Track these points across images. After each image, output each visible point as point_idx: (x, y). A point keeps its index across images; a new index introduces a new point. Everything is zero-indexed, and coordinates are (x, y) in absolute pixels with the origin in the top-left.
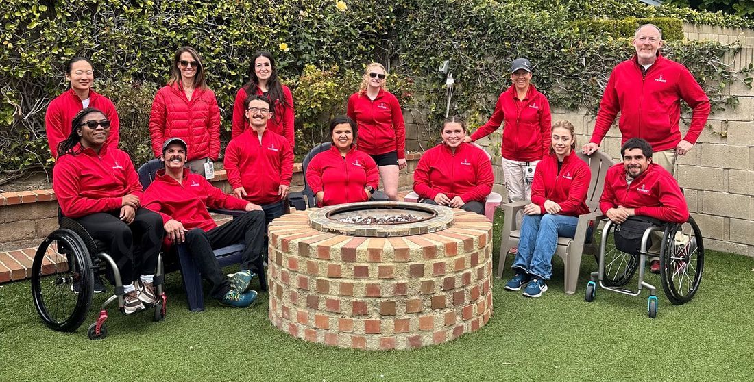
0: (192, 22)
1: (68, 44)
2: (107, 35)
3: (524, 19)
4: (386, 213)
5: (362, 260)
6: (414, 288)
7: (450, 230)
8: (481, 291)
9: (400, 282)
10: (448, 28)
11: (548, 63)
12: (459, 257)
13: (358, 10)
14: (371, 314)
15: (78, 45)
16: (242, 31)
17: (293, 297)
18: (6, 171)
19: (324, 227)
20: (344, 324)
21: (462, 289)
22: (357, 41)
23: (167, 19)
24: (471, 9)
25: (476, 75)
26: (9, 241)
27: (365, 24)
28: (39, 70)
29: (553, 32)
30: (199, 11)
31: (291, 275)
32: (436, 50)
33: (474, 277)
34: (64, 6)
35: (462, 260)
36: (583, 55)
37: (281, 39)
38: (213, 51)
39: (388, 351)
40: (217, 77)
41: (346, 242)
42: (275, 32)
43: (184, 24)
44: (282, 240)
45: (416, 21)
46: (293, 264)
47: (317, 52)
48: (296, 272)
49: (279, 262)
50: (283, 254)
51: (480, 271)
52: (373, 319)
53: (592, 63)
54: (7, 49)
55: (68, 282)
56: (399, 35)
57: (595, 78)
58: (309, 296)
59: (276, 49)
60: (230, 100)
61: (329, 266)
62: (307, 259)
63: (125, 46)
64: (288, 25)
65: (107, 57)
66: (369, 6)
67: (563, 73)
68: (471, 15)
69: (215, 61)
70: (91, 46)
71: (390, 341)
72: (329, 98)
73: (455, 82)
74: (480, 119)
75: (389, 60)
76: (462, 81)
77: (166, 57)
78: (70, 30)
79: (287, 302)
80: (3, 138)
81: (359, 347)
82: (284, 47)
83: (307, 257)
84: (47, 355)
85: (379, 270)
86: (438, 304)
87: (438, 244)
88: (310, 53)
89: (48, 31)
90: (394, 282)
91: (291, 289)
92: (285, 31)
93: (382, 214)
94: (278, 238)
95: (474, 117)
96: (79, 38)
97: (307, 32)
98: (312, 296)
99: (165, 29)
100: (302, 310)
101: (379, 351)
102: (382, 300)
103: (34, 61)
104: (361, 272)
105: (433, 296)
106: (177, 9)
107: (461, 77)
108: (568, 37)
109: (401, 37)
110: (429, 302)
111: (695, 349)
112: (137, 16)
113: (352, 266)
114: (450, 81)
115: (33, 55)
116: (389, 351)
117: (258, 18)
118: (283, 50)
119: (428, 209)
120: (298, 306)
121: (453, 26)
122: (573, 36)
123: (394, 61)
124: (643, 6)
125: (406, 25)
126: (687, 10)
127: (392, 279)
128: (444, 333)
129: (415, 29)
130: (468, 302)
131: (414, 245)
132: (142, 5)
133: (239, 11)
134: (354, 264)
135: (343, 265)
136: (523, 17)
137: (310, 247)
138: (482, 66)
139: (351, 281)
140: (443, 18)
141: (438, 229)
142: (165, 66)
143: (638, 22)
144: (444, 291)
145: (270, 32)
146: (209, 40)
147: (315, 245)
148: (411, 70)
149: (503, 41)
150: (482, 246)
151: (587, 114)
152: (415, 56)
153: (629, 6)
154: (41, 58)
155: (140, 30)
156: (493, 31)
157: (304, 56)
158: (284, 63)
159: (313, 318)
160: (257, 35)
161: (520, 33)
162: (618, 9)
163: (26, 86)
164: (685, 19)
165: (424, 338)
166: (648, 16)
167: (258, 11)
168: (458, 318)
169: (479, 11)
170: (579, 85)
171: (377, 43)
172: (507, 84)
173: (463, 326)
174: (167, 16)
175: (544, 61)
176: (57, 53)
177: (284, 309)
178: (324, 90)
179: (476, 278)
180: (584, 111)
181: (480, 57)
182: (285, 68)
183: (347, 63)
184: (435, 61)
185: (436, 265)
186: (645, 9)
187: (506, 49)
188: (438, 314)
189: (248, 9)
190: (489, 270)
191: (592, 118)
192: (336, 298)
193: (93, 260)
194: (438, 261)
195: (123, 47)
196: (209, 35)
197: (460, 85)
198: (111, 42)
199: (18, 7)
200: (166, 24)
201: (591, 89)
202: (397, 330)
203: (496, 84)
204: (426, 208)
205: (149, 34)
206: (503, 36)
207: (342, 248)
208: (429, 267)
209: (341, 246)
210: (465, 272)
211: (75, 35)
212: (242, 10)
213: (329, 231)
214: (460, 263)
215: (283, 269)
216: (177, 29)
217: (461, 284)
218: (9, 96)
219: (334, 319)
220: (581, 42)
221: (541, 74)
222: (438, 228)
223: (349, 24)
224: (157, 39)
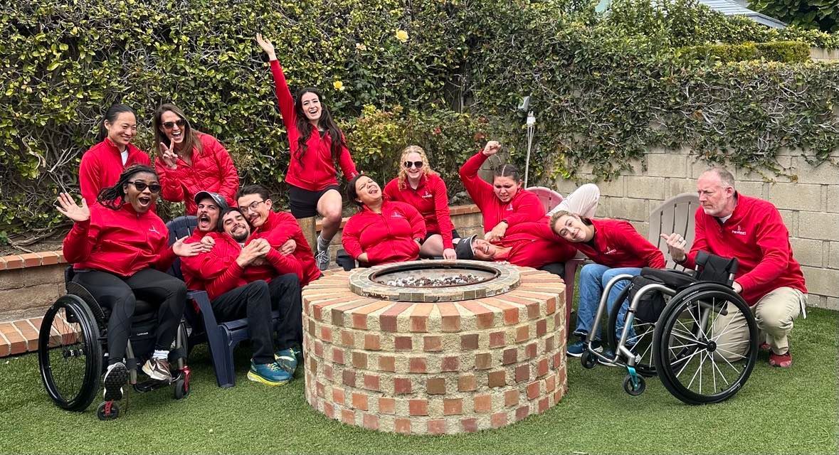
0: (234, 60)
1: (95, 87)
2: (138, 76)
3: (616, 43)
4: (443, 273)
5: (404, 330)
6: (467, 362)
7: (513, 294)
8: (550, 364)
9: (450, 355)
10: (528, 58)
11: (645, 95)
12: (522, 325)
13: (424, 41)
14: (417, 393)
15: (105, 87)
16: (290, 68)
17: (328, 372)
18: (34, 230)
19: (365, 290)
20: (385, 405)
21: (526, 364)
22: (424, 76)
23: (205, 57)
24: (554, 35)
25: (561, 112)
26: (30, 307)
27: (433, 57)
28: (62, 117)
29: (651, 57)
30: (241, 47)
31: (325, 347)
32: (515, 85)
33: (541, 348)
34: (87, 45)
35: (526, 329)
36: (686, 83)
37: (336, 77)
38: (258, 92)
39: (436, 436)
40: (264, 121)
41: (387, 308)
42: (329, 68)
43: (225, 61)
44: (314, 306)
45: (492, 51)
46: (326, 334)
47: (378, 90)
48: (329, 343)
49: (312, 332)
50: (315, 322)
51: (550, 341)
52: (419, 399)
53: (696, 94)
54: (25, 94)
55: (76, 354)
56: (473, 69)
57: (700, 111)
58: (345, 371)
59: (330, 89)
60: (280, 147)
61: (366, 337)
62: (341, 328)
63: (158, 88)
64: (343, 60)
65: (140, 101)
66: (438, 37)
67: (663, 107)
68: (554, 42)
69: (261, 103)
70: (120, 89)
71: (439, 424)
72: (389, 142)
73: (537, 120)
74: (566, 163)
75: (462, 98)
76: (545, 119)
77: (206, 100)
78: (96, 71)
79: (321, 378)
80: (29, 193)
81: (403, 431)
82: (339, 85)
83: (341, 326)
84: (48, 439)
85: (425, 340)
86: (496, 381)
87: (496, 310)
88: (369, 92)
89: (70, 73)
90: (443, 356)
91: (326, 363)
92: (341, 68)
93: (437, 274)
94: (311, 304)
95: (559, 160)
96: (105, 79)
97: (366, 68)
98: (348, 372)
99: (203, 68)
100: (338, 388)
101: (426, 437)
102: (429, 377)
103: (57, 107)
104: (404, 344)
105: (490, 372)
106: (216, 45)
107: (544, 115)
108: (669, 63)
109: (475, 71)
110: (485, 379)
111: (813, 435)
112: (170, 54)
113: (393, 337)
114: (531, 120)
115: (55, 100)
116: (438, 436)
117: (309, 54)
118: (338, 89)
119: (490, 268)
120: (333, 382)
121: (533, 56)
122: (674, 62)
123: (468, 99)
124: (763, 29)
125: (481, 57)
126: (816, 32)
127: (440, 352)
128: (504, 415)
129: (491, 62)
130: (534, 379)
131: (466, 311)
132: (176, 41)
133: (286, 45)
134: (394, 334)
135: (382, 337)
136: (616, 42)
137: (345, 315)
138: (567, 101)
139: (392, 355)
140: (523, 46)
141: (498, 293)
142: (205, 110)
143: (757, 47)
144: (503, 365)
145: (323, 68)
146: (254, 79)
147: (350, 312)
148: (487, 108)
149: (591, 71)
150: (551, 311)
151: (691, 153)
152: (491, 92)
153: (747, 29)
154: (65, 103)
155: (174, 70)
156: (579, 59)
157: (363, 95)
158: (339, 104)
159: (350, 397)
160: (308, 73)
161: (612, 61)
162: (734, 33)
163: (53, 135)
164: (813, 43)
165: (480, 420)
166: (769, 40)
167: (309, 44)
168: (522, 397)
169: (564, 37)
170: (681, 120)
171: (449, 79)
172: (596, 121)
173: (528, 407)
174: (206, 53)
175: (639, 93)
176: (82, 97)
177: (319, 385)
178: (383, 134)
179: (544, 349)
180: (688, 150)
181: (565, 91)
182: (342, 110)
183: (413, 103)
184: (514, 97)
185: (493, 336)
186: (766, 32)
187: (595, 80)
188: (497, 393)
189: (297, 42)
190: (561, 340)
191: (697, 158)
192: (375, 374)
193: (100, 331)
194: (495, 330)
195: (157, 89)
196: (253, 73)
197: (543, 124)
198: (144, 83)
199: (36, 47)
200: (204, 62)
201: (696, 124)
202: (447, 412)
203: (584, 121)
204: (487, 267)
205: (185, 74)
206: (591, 65)
207: (380, 316)
208: (484, 338)
209: (380, 314)
210: (530, 342)
211: (102, 76)
212: (290, 45)
213: (370, 295)
214: (523, 332)
215: (316, 340)
216: (217, 67)
217: (525, 357)
218: (31, 146)
219: (373, 398)
220: (683, 69)
221: (636, 108)
222: (499, 291)
223: (415, 57)
224: (195, 79)
